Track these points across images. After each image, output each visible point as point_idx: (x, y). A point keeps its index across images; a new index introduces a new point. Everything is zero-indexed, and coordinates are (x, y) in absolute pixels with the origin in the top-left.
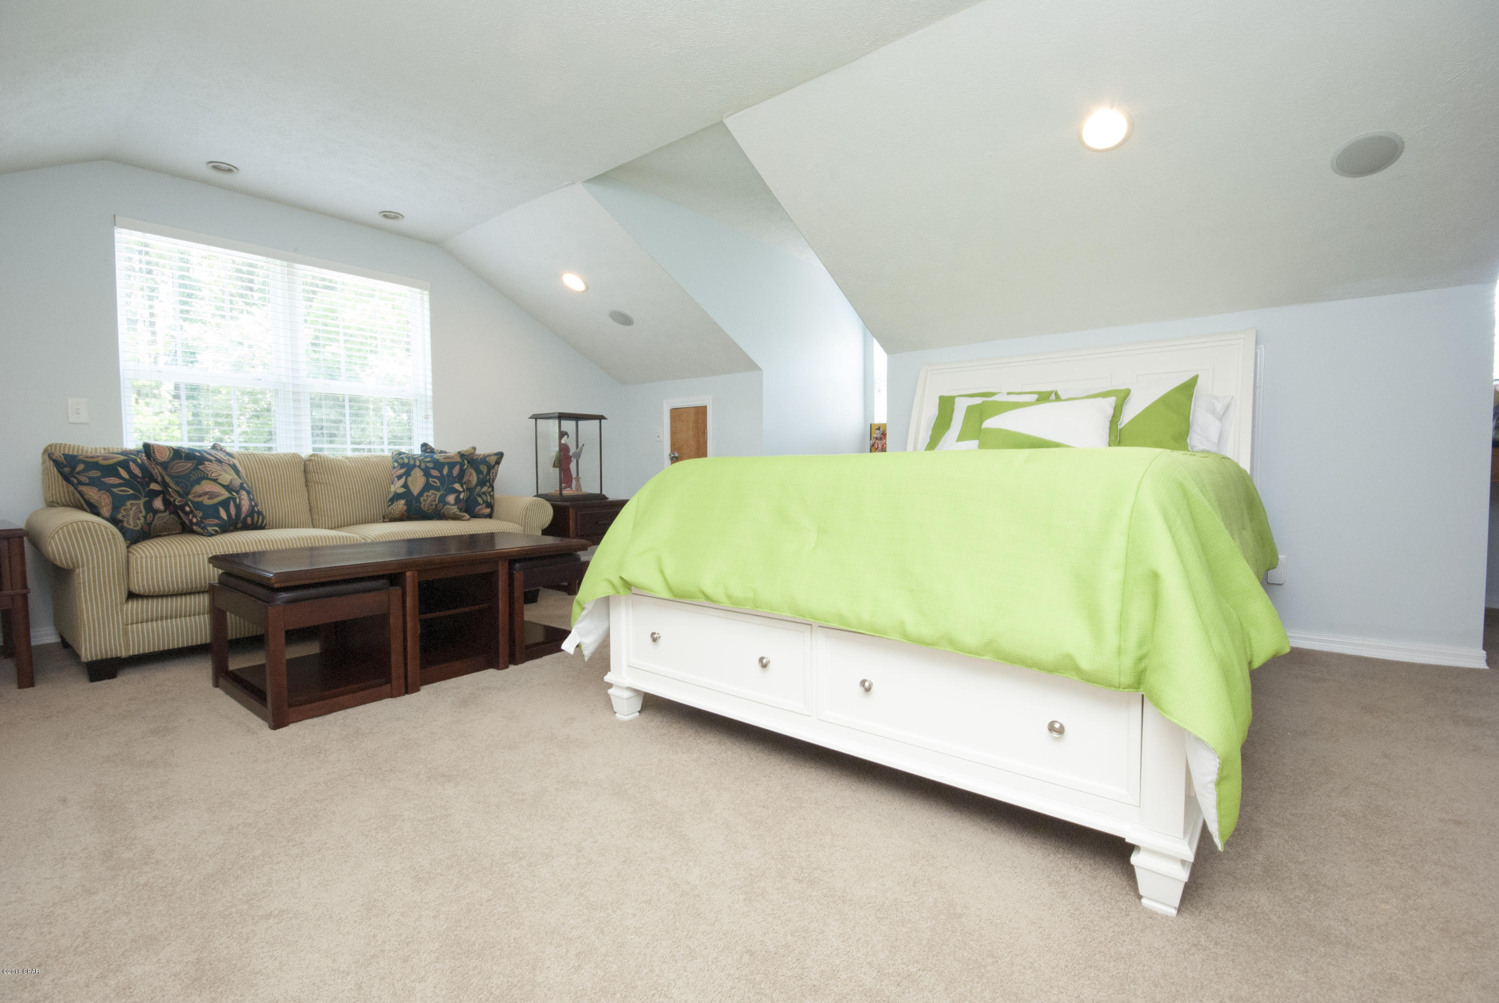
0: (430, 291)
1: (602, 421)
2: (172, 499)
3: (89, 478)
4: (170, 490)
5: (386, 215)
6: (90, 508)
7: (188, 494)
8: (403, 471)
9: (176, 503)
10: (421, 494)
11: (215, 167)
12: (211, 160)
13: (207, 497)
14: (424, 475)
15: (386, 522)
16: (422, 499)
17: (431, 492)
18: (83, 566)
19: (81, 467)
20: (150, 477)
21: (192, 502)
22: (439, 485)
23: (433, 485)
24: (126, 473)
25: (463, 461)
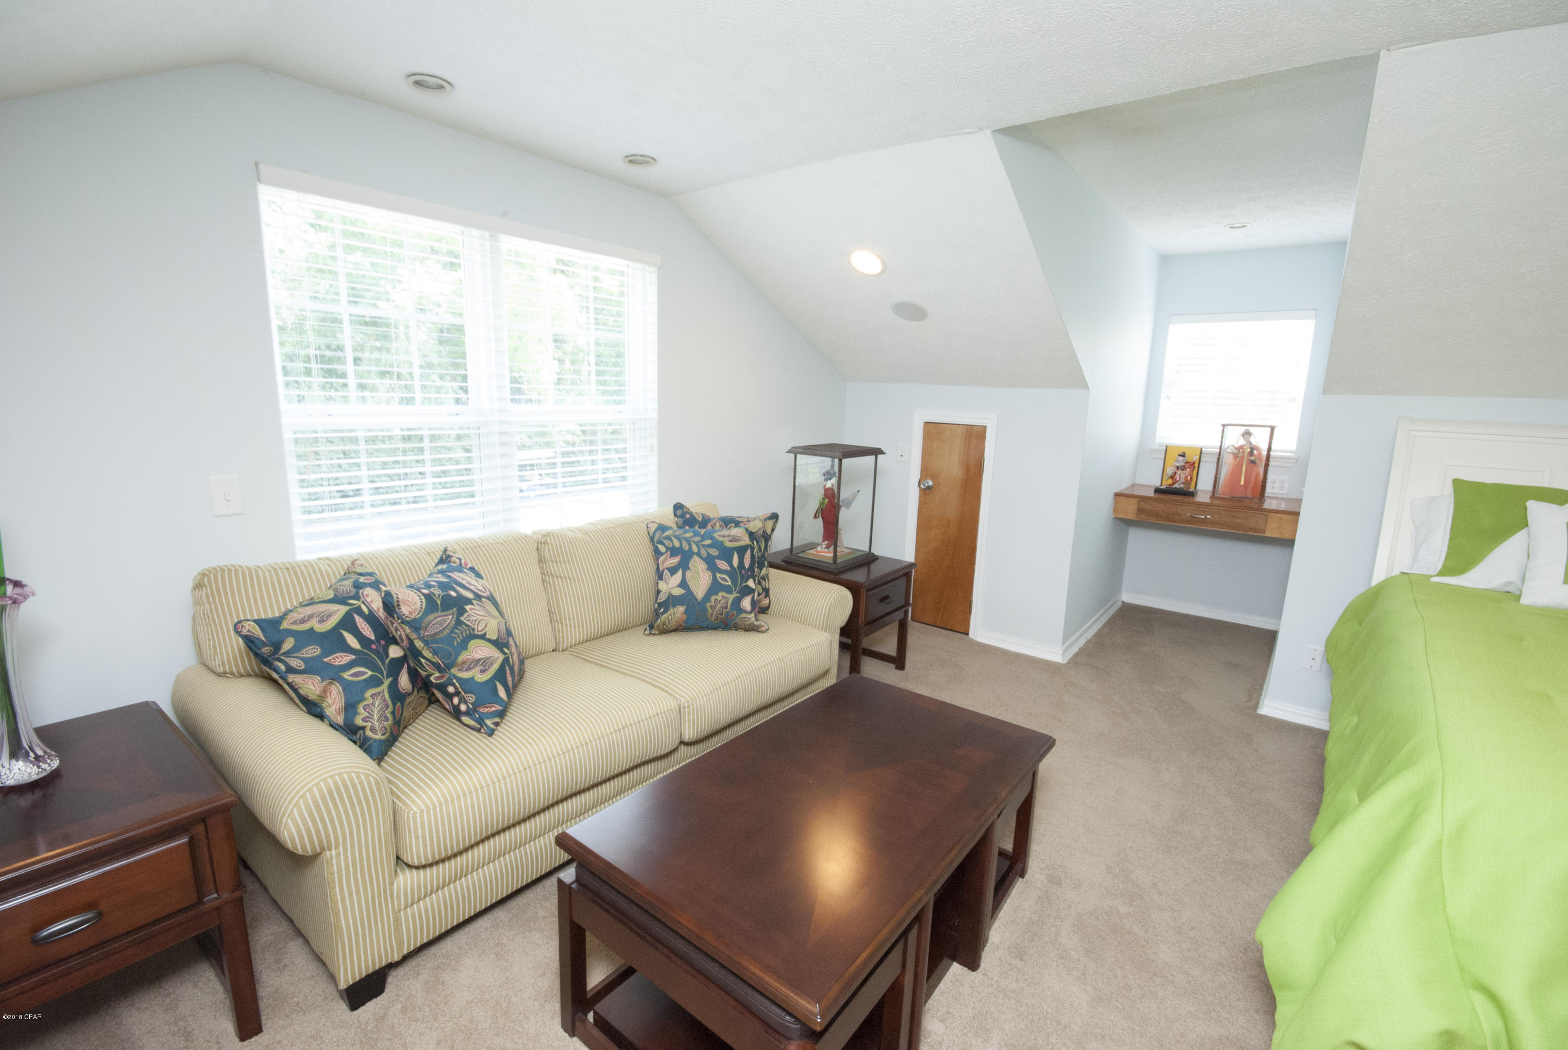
0: (659, 269)
1: (879, 456)
2: (424, 674)
3: (305, 660)
4: (423, 660)
5: (633, 160)
6: (306, 707)
7: (449, 667)
8: (675, 560)
9: (432, 679)
10: (707, 597)
11: (417, 83)
12: (411, 71)
13: (478, 668)
14: (707, 569)
15: (655, 634)
16: (708, 605)
17: (721, 594)
18: (337, 846)
19: (288, 644)
20: (386, 637)
21: (458, 679)
22: (730, 583)
23: (722, 584)
24: (355, 640)
25: (753, 543)
